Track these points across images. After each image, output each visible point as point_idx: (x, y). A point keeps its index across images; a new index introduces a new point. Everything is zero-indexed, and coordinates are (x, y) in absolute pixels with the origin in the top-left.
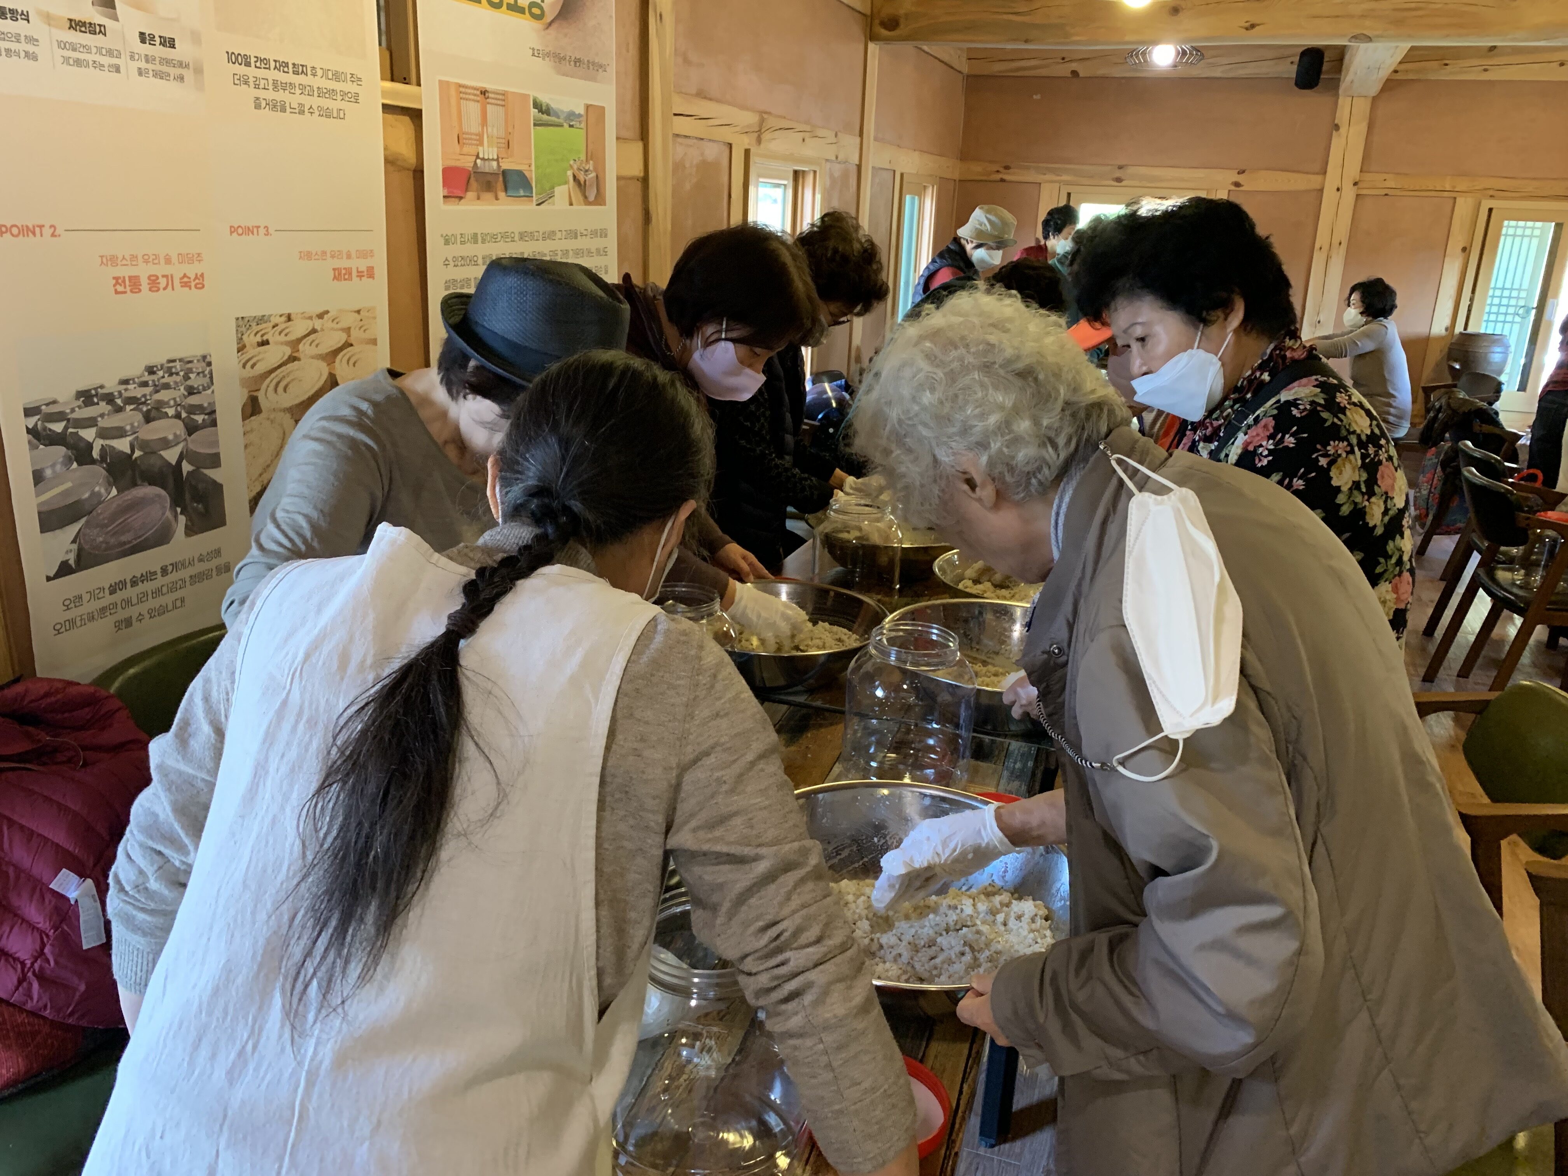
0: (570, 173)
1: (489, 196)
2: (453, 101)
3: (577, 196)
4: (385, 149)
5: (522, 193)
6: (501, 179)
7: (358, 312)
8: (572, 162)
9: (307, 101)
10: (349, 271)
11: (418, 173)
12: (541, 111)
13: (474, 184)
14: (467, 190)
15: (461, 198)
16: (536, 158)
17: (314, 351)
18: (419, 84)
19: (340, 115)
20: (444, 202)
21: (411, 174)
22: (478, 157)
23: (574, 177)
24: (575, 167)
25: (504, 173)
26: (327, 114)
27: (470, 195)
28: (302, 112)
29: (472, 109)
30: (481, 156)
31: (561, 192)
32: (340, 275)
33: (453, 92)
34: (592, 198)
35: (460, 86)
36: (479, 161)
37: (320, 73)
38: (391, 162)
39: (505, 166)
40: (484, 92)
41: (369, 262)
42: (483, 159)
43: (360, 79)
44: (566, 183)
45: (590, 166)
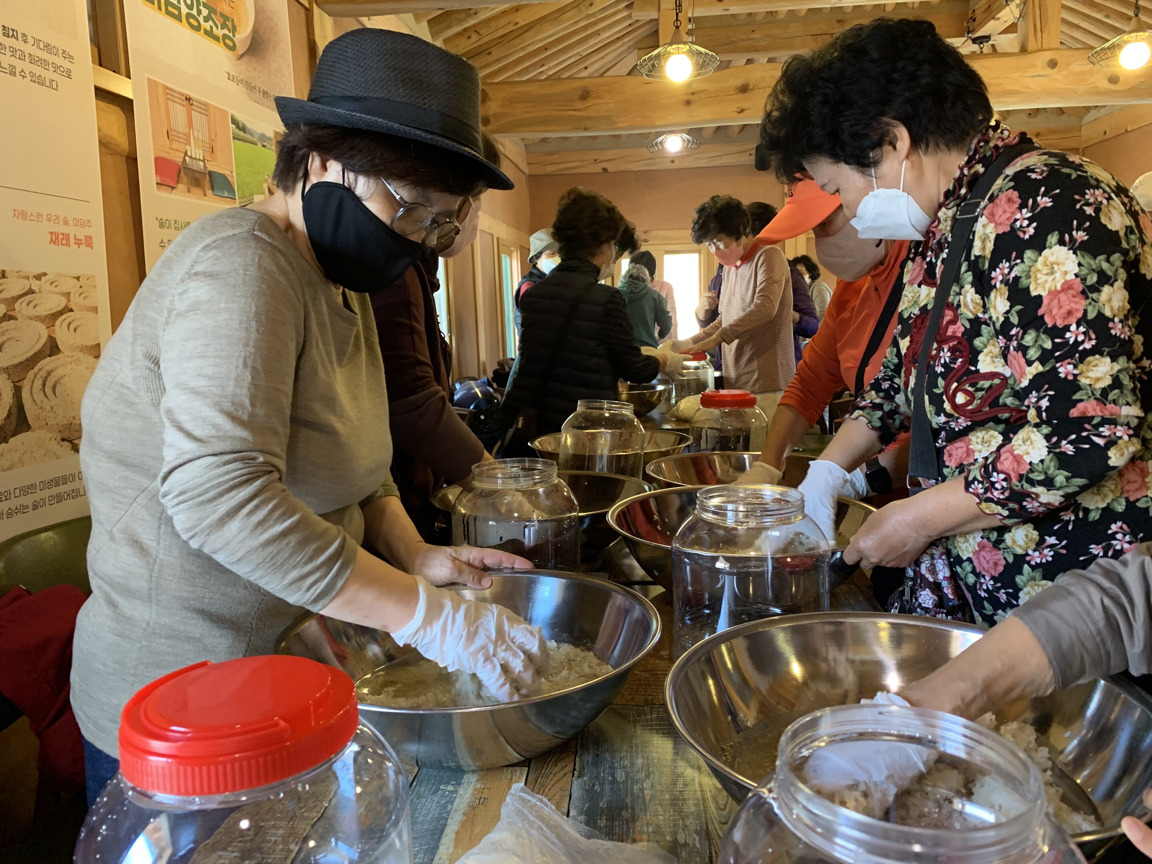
0: (265, 186)
1: (197, 191)
2: (162, 99)
4: (99, 130)
5: (226, 194)
6: (208, 178)
7: (78, 278)
8: (266, 177)
9: (19, 65)
10: (67, 237)
11: (132, 160)
12: (238, 127)
13: (184, 178)
14: (178, 182)
15: (173, 188)
16: (236, 166)
17: (34, 311)
18: (129, 76)
19: (53, 86)
20: (157, 188)
21: (124, 159)
22: (186, 154)
25: (210, 173)
26: (40, 81)
27: (180, 186)
28: (13, 74)
29: (179, 111)
30: (189, 154)
32: (57, 239)
33: (161, 91)
35: (167, 88)
36: (187, 158)
37: (31, 41)
38: (104, 144)
39: (211, 167)
40: (188, 99)
41: (88, 232)
42: (191, 157)
43: (71, 57)
44: (263, 193)
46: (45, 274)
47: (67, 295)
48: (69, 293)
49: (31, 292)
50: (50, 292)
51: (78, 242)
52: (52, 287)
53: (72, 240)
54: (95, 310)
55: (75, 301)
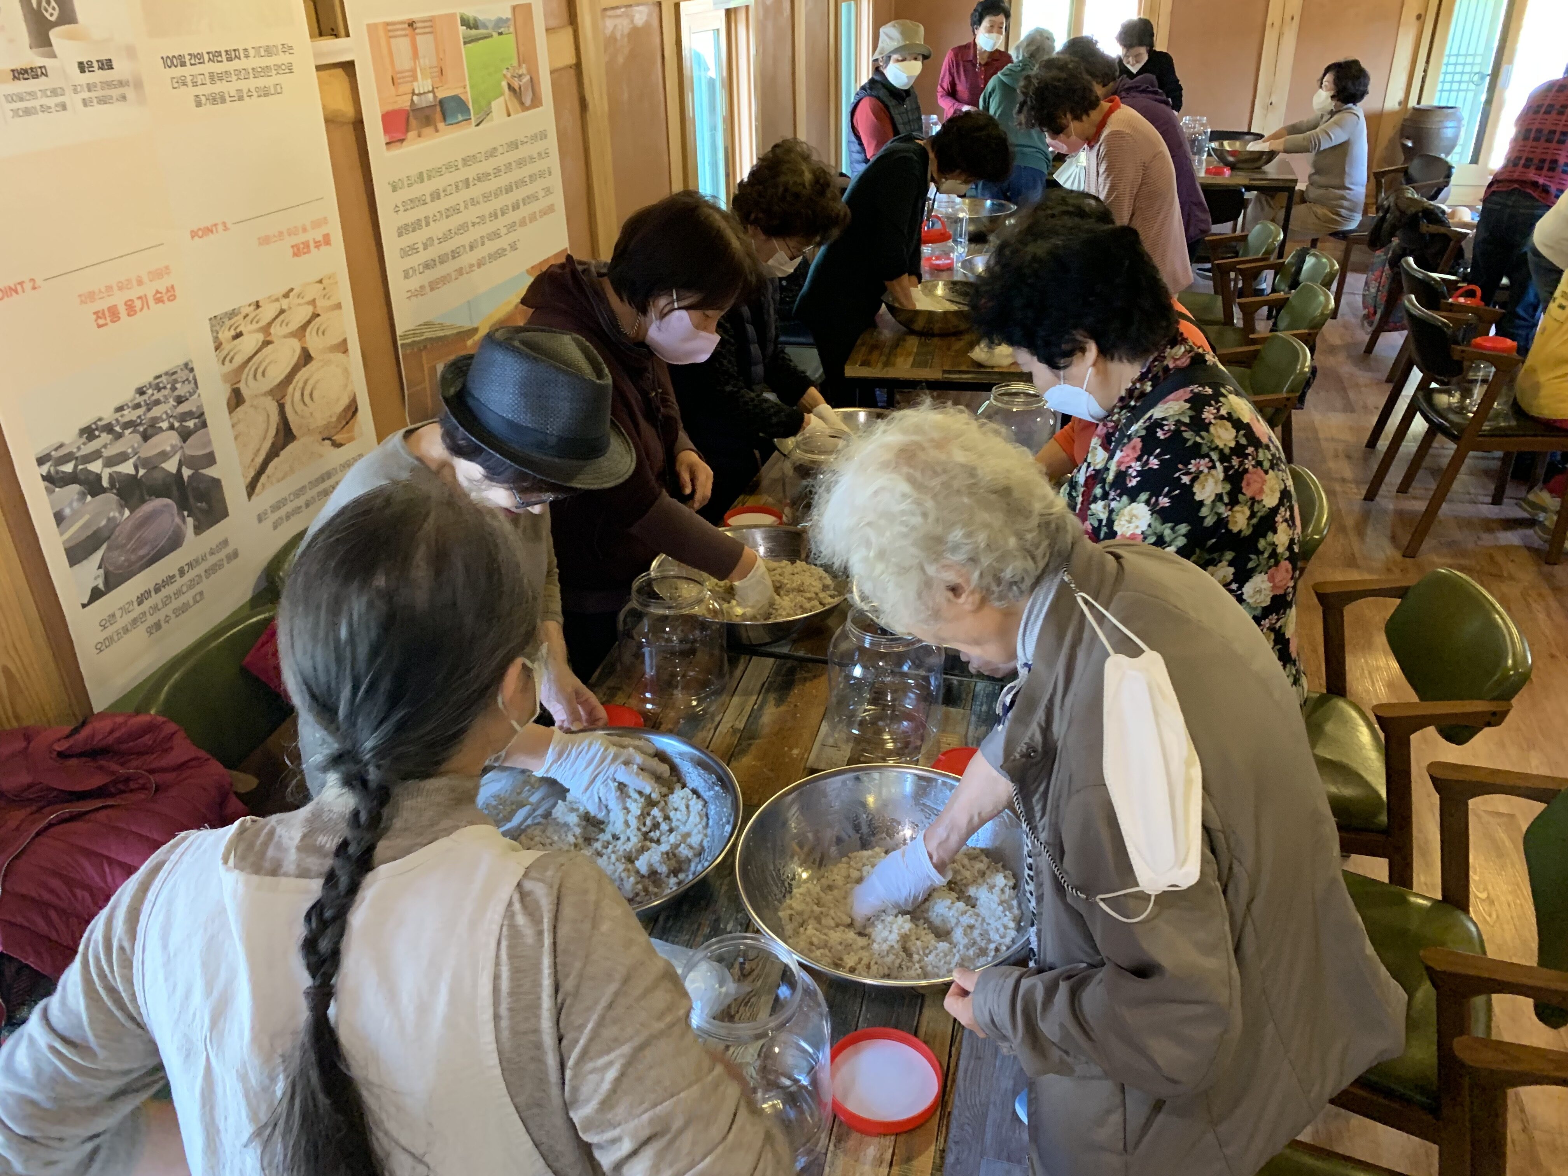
0: (504, 84)
1: (429, 130)
2: (383, 42)
3: (514, 104)
4: (324, 108)
5: (460, 118)
6: (438, 109)
7: (320, 282)
8: (505, 72)
9: (243, 85)
10: (306, 245)
11: (358, 124)
12: (469, 27)
13: (413, 122)
14: (407, 130)
15: (402, 140)
16: (470, 77)
17: (286, 330)
18: (348, 35)
19: (278, 90)
20: (388, 149)
21: (351, 127)
22: (413, 93)
23: (509, 86)
24: (509, 75)
25: (441, 102)
26: (265, 93)
27: (411, 135)
28: (241, 98)
29: (402, 45)
30: (417, 92)
31: (498, 106)
32: (299, 250)
33: (381, 33)
34: (528, 101)
35: (388, 24)
36: (415, 98)
37: (252, 52)
38: (330, 121)
39: (441, 94)
40: (411, 24)
41: (324, 230)
42: (419, 94)
43: (291, 48)
44: (502, 94)
45: (523, 70)
46: (292, 290)
47: (313, 302)
48: (314, 300)
49: (282, 311)
50: (299, 305)
51: (318, 245)
52: (300, 301)
53: (312, 245)
54: (339, 306)
55: (321, 303)
